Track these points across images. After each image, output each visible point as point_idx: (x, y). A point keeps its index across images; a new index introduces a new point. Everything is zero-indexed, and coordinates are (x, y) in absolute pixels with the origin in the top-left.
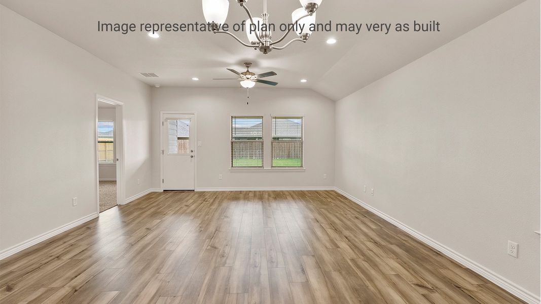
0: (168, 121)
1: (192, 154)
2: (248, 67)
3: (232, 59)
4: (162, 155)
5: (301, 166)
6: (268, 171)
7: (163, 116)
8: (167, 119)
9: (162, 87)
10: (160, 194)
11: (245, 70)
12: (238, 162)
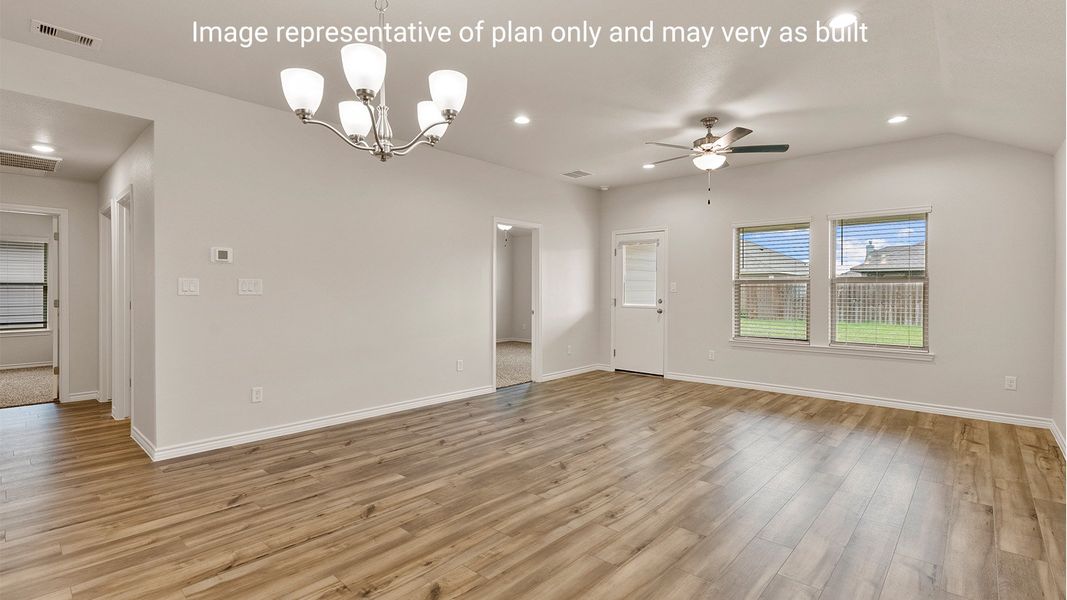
0: (624, 247)
1: (661, 307)
2: (709, 127)
3: (670, 120)
4: (613, 306)
5: (925, 347)
6: (820, 352)
7: (615, 239)
8: (621, 244)
9: (613, 189)
10: (608, 374)
11: (702, 133)
12: (749, 327)
